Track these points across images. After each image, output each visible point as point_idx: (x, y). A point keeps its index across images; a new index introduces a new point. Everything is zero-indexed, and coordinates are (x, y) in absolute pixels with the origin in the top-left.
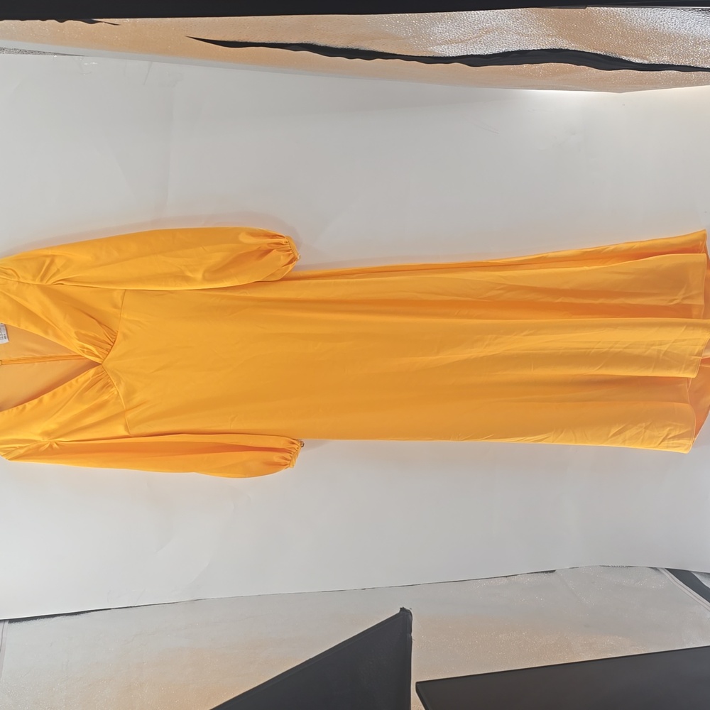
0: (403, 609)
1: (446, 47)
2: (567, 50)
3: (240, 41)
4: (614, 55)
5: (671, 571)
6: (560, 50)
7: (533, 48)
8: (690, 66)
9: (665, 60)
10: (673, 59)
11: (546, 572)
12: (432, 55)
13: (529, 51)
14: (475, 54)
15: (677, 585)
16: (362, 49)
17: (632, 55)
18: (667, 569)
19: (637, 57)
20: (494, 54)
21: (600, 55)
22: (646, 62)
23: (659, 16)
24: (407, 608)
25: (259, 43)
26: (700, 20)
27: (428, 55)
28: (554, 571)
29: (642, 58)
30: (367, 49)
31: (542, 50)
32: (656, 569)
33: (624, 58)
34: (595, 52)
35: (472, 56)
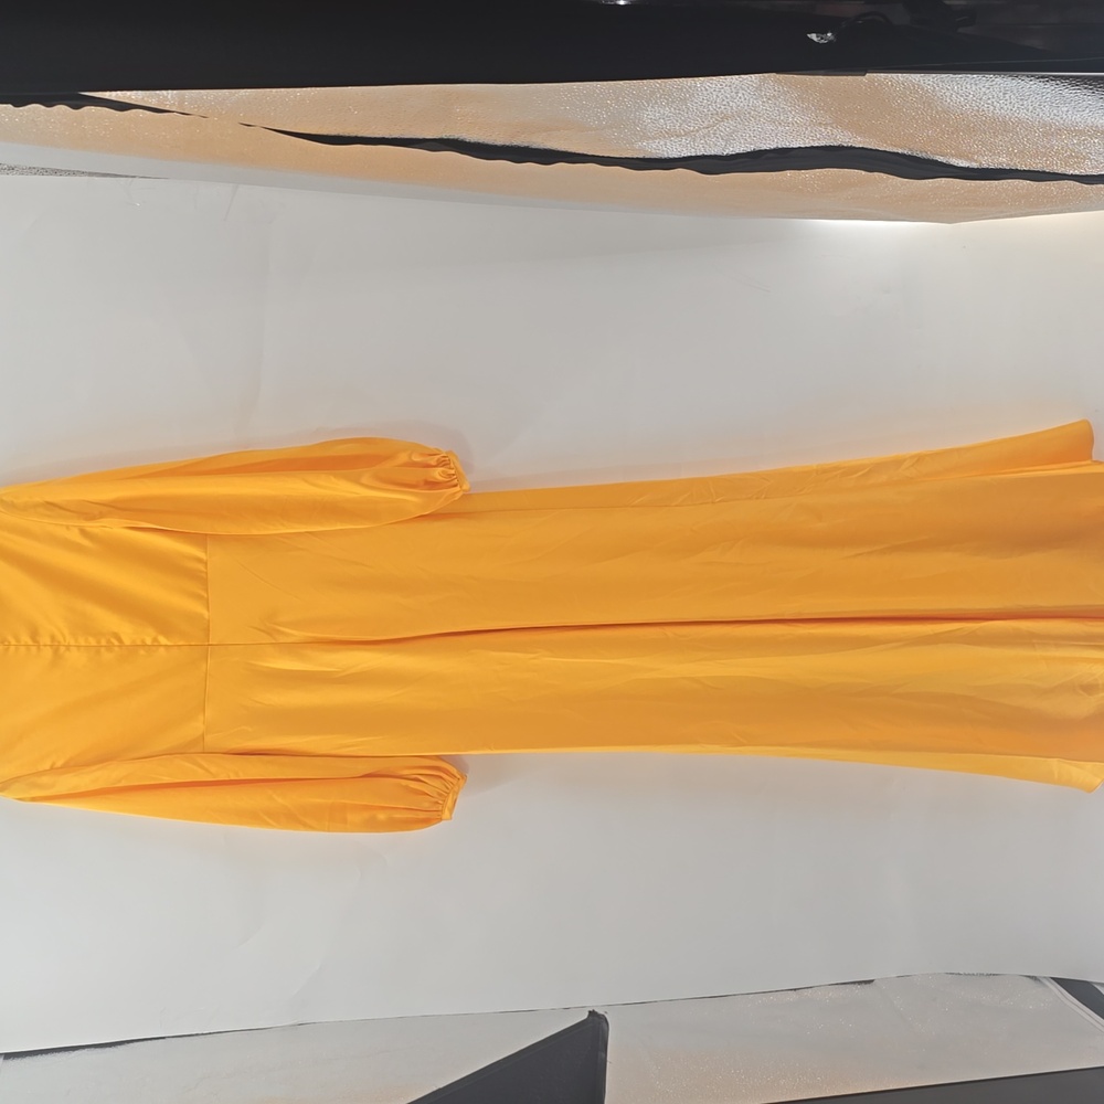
0: (592, 1013)
1: (662, 143)
2: (852, 148)
3: (347, 135)
4: (924, 155)
5: (1060, 981)
6: (841, 148)
7: (798, 146)
8: (1044, 172)
9: (1002, 161)
10: (1016, 160)
11: (860, 983)
12: (641, 156)
13: (793, 149)
14: (709, 154)
15: (1069, 1004)
16: (535, 146)
17: (952, 155)
18: (1053, 978)
19: (960, 156)
20: (738, 154)
21: (903, 155)
22: (975, 165)
23: (984, 89)
24: (600, 1012)
25: (375, 138)
26: (1049, 95)
27: (635, 156)
28: (872, 981)
29: (968, 159)
30: (542, 146)
31: (812, 147)
32: (1034, 978)
33: (940, 159)
34: (895, 151)
35: (704, 157)
